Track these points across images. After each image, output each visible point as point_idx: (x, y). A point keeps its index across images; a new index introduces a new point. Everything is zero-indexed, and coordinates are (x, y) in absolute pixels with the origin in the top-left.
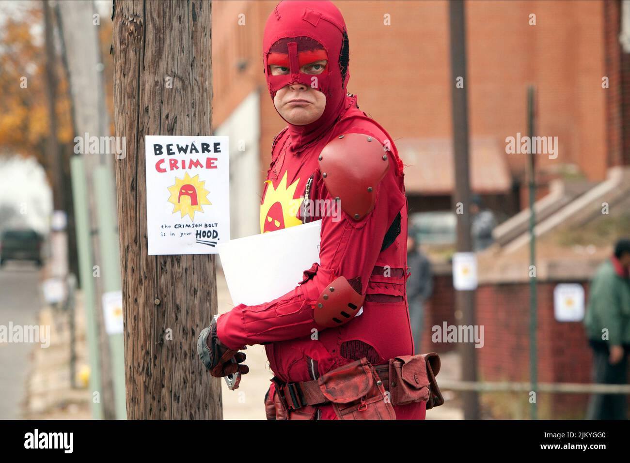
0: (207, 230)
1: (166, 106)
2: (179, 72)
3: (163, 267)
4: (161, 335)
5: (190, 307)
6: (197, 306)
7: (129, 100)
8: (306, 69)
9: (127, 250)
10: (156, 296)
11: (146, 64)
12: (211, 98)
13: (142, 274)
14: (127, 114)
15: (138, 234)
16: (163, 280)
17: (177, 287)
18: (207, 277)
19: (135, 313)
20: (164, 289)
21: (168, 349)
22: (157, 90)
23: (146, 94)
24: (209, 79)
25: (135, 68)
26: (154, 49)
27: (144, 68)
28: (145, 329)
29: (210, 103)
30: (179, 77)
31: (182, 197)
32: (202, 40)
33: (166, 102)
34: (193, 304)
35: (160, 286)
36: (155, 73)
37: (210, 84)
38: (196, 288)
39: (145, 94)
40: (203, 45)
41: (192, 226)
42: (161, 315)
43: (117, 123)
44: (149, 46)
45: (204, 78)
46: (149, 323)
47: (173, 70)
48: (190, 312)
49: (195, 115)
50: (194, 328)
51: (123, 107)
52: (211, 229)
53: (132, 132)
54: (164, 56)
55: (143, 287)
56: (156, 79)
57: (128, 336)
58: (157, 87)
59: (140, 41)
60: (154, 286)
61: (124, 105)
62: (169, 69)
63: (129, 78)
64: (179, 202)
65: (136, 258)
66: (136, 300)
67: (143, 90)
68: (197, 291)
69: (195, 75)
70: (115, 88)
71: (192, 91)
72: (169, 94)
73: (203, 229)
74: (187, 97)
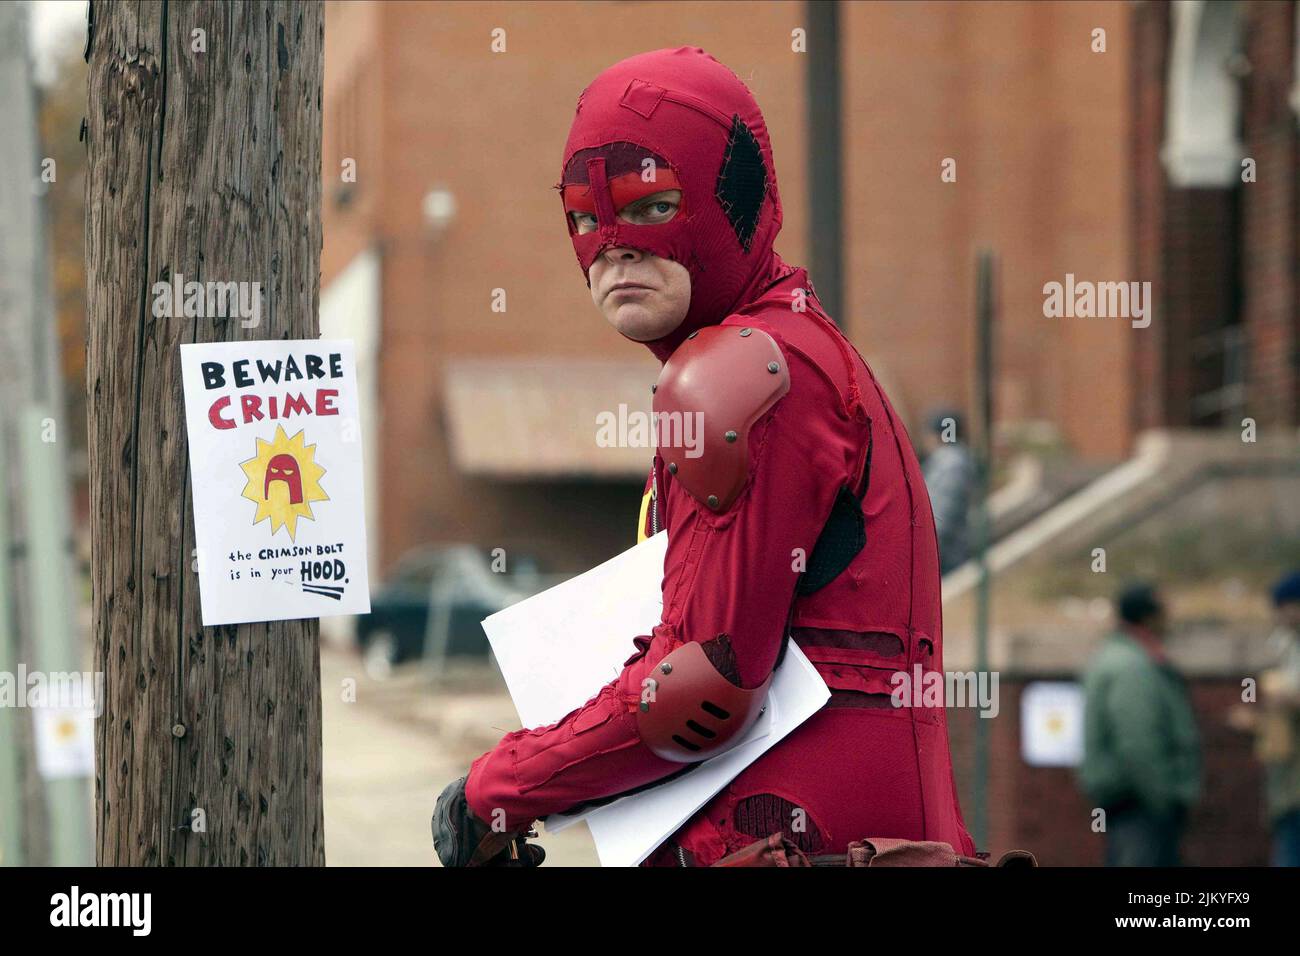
0: (322, 559)
1: (212, 265)
2: (244, 187)
3: (196, 648)
4: (185, 810)
5: (257, 744)
6: (274, 742)
7: (124, 250)
8: (635, 213)
9: (108, 606)
10: (177, 716)
11: (166, 166)
12: (317, 250)
13: (144, 663)
14: (118, 283)
15: (137, 569)
16: (194, 679)
17: (227, 696)
18: (298, 673)
19: (126, 757)
20: (197, 702)
21: (202, 845)
22: (190, 226)
23: (164, 236)
24: (313, 205)
25: (138, 175)
26: (186, 131)
27: (160, 176)
28: (148, 796)
29: (314, 262)
30: (243, 199)
31: (273, 484)
32: (299, 113)
33: (211, 258)
34: (265, 737)
35: (187, 694)
36: (186, 188)
37: (316, 217)
38: (273, 700)
39: (161, 236)
40: (302, 127)
41: (292, 552)
42: (185, 762)
43: (94, 305)
44: (172, 124)
45: (301, 200)
46: (158, 780)
47: (229, 181)
48: (256, 755)
49: (278, 288)
50: (264, 795)
51: (108, 265)
52: (331, 558)
53: (128, 326)
54: (209, 147)
55: (145, 695)
56: (189, 203)
57: (106, 810)
58: (192, 222)
59: (153, 111)
60: (172, 694)
61: (110, 264)
62: (221, 178)
63: (125, 201)
64: (266, 499)
65: (130, 626)
66: (128, 726)
67: (158, 226)
68: (275, 707)
69: (281, 195)
70: (91, 220)
71: (274, 233)
72: (218, 239)
73: (314, 558)
74: (262, 247)
